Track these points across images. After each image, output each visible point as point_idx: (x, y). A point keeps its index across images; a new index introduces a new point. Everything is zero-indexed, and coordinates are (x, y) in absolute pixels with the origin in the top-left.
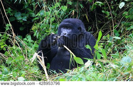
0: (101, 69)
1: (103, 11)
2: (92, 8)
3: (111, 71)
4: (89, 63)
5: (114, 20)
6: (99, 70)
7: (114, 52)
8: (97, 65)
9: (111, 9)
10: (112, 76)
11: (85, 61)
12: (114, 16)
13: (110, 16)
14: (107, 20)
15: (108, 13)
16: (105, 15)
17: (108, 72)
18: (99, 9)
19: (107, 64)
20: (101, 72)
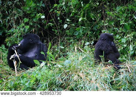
0: (51, 68)
1: (53, 30)
2: (46, 27)
3: (58, 69)
4: (43, 63)
5: (60, 35)
6: (50, 69)
7: (60, 56)
8: (48, 65)
9: (58, 28)
10: (58, 72)
11: (41, 62)
12: (60, 33)
13: (58, 33)
14: (55, 35)
15: (56, 31)
16: (54, 32)
17: (56, 69)
18: (50, 28)
19: (55, 64)
20: (51, 70)
